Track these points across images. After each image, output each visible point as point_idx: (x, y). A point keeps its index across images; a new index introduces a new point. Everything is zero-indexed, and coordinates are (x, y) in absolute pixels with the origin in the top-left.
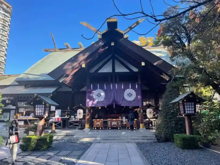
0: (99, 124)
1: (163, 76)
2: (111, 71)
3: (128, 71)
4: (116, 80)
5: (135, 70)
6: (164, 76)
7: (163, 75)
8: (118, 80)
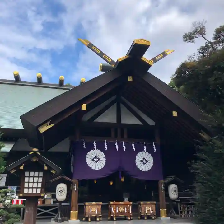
0: (95, 211)
1: (202, 135)
2: (115, 121)
3: (140, 123)
4: (122, 136)
5: (151, 122)
6: (204, 134)
7: (202, 133)
8: (125, 136)
